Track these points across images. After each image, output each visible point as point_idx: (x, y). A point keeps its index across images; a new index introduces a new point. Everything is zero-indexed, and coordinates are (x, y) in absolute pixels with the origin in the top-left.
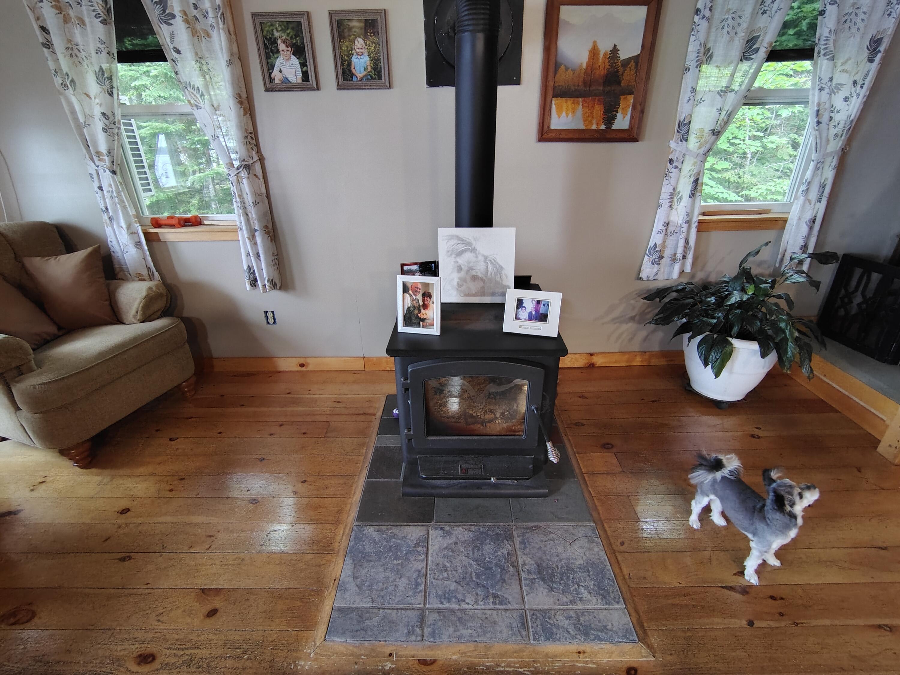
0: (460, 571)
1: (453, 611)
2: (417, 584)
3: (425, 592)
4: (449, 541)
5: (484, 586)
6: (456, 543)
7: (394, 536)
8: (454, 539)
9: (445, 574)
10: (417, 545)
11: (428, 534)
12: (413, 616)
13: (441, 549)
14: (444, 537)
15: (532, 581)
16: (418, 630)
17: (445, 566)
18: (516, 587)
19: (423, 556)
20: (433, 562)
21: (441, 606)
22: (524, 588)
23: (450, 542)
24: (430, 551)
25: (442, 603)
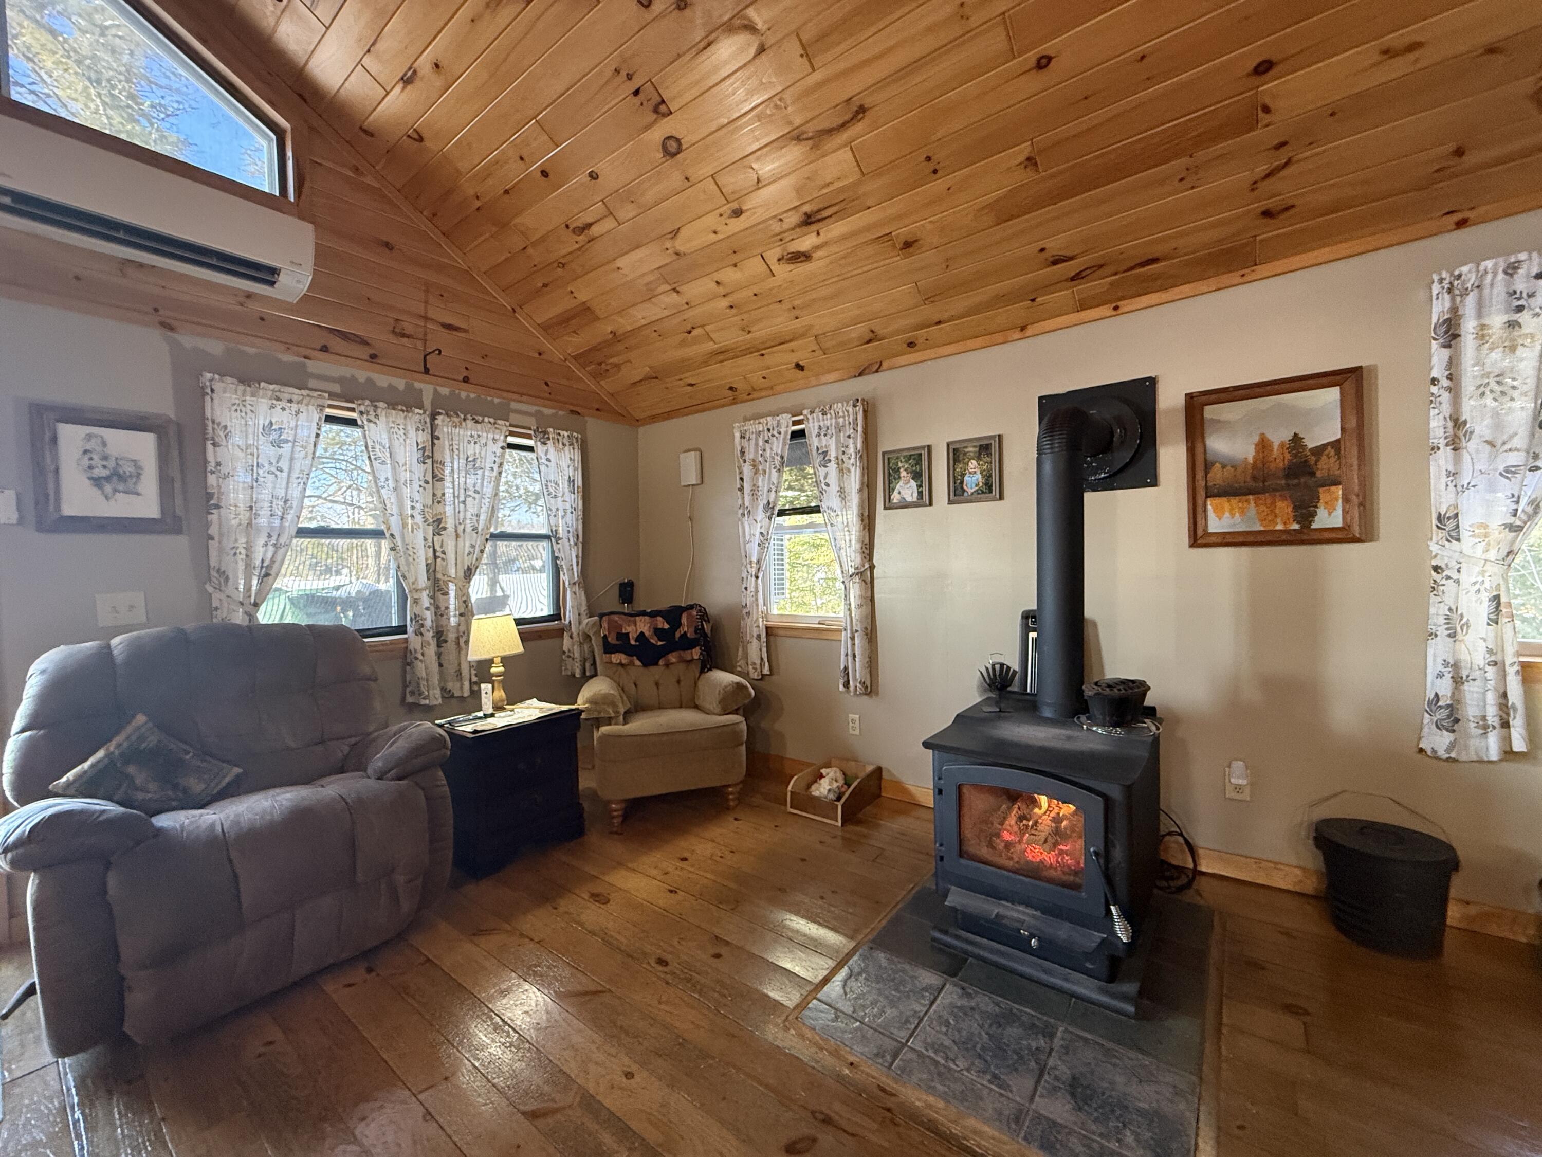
0: (964, 1033)
1: (937, 1063)
2: (907, 1021)
3: (914, 1032)
4: (964, 1002)
5: (987, 1062)
6: (972, 1009)
7: (904, 971)
8: (973, 1004)
9: (944, 1029)
10: (925, 989)
11: (943, 986)
12: (890, 1044)
13: (952, 1005)
14: (960, 997)
15: (1055, 1089)
16: (888, 1058)
17: (947, 1021)
18: (1030, 1083)
19: (927, 1002)
20: (935, 1012)
21: (925, 1052)
22: (1040, 1088)
23: (966, 1004)
24: (938, 1001)
25: (927, 1050)
